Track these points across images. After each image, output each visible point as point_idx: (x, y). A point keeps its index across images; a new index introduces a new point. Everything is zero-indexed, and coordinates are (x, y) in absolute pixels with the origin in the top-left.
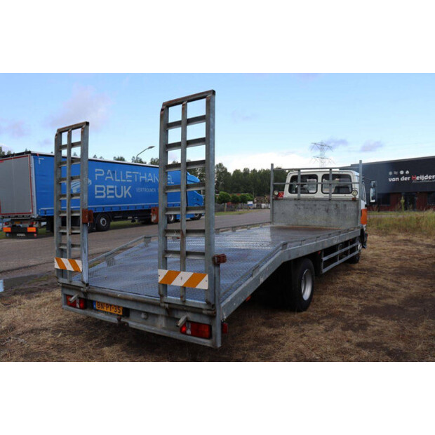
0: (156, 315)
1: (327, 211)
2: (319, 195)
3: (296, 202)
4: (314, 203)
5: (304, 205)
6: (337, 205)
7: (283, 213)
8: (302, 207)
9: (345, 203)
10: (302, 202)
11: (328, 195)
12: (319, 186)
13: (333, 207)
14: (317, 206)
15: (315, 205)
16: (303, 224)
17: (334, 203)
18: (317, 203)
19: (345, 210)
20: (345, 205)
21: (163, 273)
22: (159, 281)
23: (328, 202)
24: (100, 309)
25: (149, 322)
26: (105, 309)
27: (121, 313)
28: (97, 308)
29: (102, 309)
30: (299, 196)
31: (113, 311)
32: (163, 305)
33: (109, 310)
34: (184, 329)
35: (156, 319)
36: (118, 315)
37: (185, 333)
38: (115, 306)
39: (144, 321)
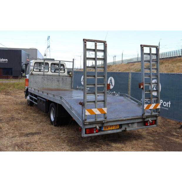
1: (58, 81)
2: (50, 73)
3: (43, 77)
4: (52, 77)
5: (47, 78)
6: (63, 78)
7: (35, 82)
8: (46, 79)
9: (66, 77)
11: (58, 73)
12: (50, 69)
13: (61, 79)
14: (53, 79)
15: (52, 78)
17: (61, 77)
18: (53, 77)
19: (66, 81)
20: (66, 78)
21: (146, 106)
22: (144, 109)
23: (59, 77)
24: (106, 129)
25: (130, 127)
26: (109, 129)
27: (118, 128)
28: (104, 130)
29: (107, 129)
30: (44, 73)
31: (114, 128)
32: (144, 117)
33: (111, 128)
34: (147, 124)
35: (133, 125)
36: (116, 129)
37: (147, 125)
38: (115, 125)
39: (128, 127)
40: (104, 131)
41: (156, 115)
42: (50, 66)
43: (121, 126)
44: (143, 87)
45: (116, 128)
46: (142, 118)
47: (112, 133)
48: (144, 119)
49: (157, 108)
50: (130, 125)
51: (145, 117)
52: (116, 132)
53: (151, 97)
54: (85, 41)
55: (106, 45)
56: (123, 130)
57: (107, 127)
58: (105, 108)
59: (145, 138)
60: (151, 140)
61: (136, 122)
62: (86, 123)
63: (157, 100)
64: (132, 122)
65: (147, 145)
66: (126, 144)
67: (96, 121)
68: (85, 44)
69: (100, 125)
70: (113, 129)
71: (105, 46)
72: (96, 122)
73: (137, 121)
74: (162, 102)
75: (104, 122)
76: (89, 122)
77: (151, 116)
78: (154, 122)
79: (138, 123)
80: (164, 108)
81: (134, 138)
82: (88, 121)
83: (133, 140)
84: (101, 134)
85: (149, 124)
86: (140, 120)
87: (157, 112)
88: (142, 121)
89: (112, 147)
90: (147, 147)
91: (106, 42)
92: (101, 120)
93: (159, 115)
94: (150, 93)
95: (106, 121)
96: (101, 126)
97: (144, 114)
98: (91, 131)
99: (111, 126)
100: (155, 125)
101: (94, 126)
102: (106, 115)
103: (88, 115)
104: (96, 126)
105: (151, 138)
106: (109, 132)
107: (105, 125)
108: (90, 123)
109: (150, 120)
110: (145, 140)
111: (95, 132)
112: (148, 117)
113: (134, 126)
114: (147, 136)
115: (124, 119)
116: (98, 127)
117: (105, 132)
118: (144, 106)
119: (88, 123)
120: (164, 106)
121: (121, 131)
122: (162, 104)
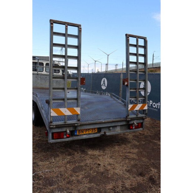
0: (116, 126)
2: (44, 73)
3: (36, 76)
4: (46, 76)
8: (39, 78)
10: (40, 76)
12: (44, 68)
15: (46, 78)
16: (40, 87)
21: (130, 106)
22: (129, 110)
24: (81, 134)
25: (112, 131)
26: (84, 133)
27: (96, 132)
28: (78, 134)
29: (82, 133)
31: (90, 132)
33: (87, 132)
34: (131, 127)
35: (116, 128)
36: (94, 133)
37: (132, 129)
38: (92, 129)
39: (109, 131)
40: (78, 135)
41: (143, 117)
43: (99, 130)
44: (128, 83)
45: (93, 132)
46: (126, 121)
47: (88, 138)
48: (128, 121)
49: (144, 109)
50: (111, 128)
51: (130, 119)
52: (93, 137)
53: (137, 96)
54: (52, 22)
55: (80, 29)
56: (102, 135)
57: (82, 131)
58: (78, 107)
59: (130, 142)
60: (136, 145)
62: (52, 126)
63: (144, 99)
64: (113, 124)
65: (130, 152)
66: (106, 152)
67: (66, 123)
68: (52, 25)
69: (72, 129)
70: (90, 133)
71: (80, 31)
72: (66, 125)
73: (120, 124)
74: (152, 103)
75: (76, 125)
76: (56, 125)
77: (137, 118)
78: (140, 125)
79: (121, 126)
80: (153, 109)
81: (117, 142)
82: (55, 123)
83: (115, 145)
84: (73, 140)
85: (134, 128)
86: (124, 123)
87: (143, 114)
88: (126, 124)
89: (87, 154)
90: (129, 156)
91: (80, 25)
92: (74, 123)
93: (145, 117)
94: (136, 91)
95: (79, 124)
96: (74, 130)
97: (128, 116)
98: (60, 135)
99: (86, 130)
100: (141, 129)
101: (64, 130)
102: (79, 116)
104: (66, 130)
105: (136, 142)
106: (85, 137)
107: (79, 128)
108: (58, 127)
109: (135, 122)
110: (129, 145)
111: (65, 137)
112: (133, 119)
113: (117, 130)
114: (133, 140)
116: (68, 131)
117: (79, 137)
118: (128, 106)
119: (55, 127)
120: (153, 108)
121: (100, 136)
122: (152, 105)
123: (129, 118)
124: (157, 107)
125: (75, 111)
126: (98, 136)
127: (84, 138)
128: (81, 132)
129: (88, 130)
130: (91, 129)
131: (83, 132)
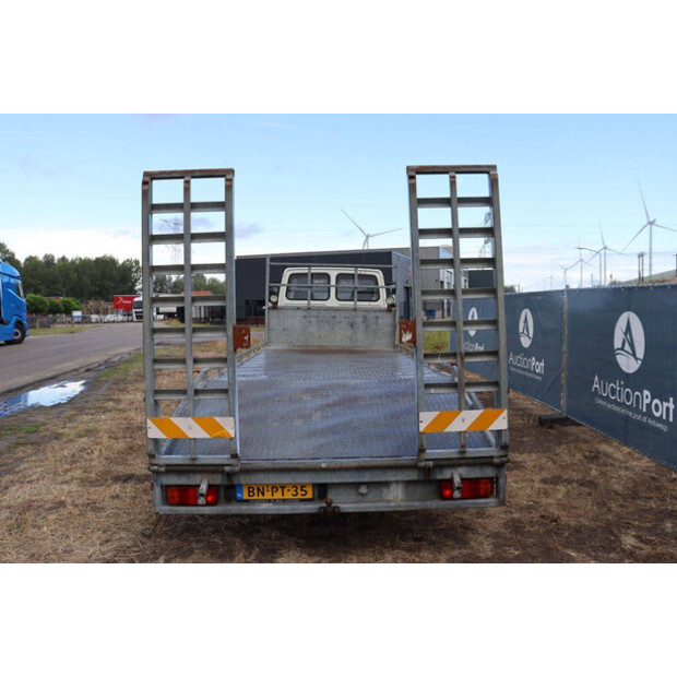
0: (386, 484)
1: (352, 325)
2: (333, 302)
3: (304, 313)
4: (333, 314)
5: (317, 317)
6: (365, 317)
7: (284, 330)
8: (314, 320)
9: (377, 314)
10: (315, 313)
12: (333, 291)
13: (359, 320)
14: (337, 319)
15: (334, 317)
16: (316, 344)
17: (361, 314)
18: (337, 314)
19: (377, 324)
20: (377, 317)
21: (428, 417)
22: (422, 429)
23: (353, 313)
24: (256, 497)
26: (268, 495)
27: (309, 496)
28: (246, 497)
29: (261, 497)
30: (309, 304)
31: (288, 495)
32: (422, 464)
33: (278, 495)
34: (447, 493)
35: (385, 490)
36: (301, 500)
37: (452, 498)
38: (295, 486)
39: (359, 498)
40: (247, 501)
41: (492, 457)
42: (333, 282)
43: (322, 490)
44: (414, 336)
45: (299, 496)
46: (416, 468)
48: (427, 470)
49: (492, 427)
50: (363, 490)
51: (431, 463)
54: (150, 178)
57: (258, 489)
58: (228, 416)
61: (397, 482)
62: (156, 468)
64: (367, 477)
67: (197, 462)
69: (218, 480)
70: (286, 497)
72: (196, 468)
74: (649, 401)
75: (227, 469)
76: (167, 465)
77: (464, 461)
79: (408, 483)
80: (654, 422)
82: (162, 459)
85: (457, 494)
86: (413, 476)
88: (422, 478)
91: (232, 171)
92: (216, 462)
95: (237, 469)
97: (423, 450)
99: (274, 488)
103: (204, 440)
104: (200, 481)
108: (174, 470)
109: (458, 476)
111: (201, 501)
113: (390, 498)
115: (323, 465)
118: (417, 416)
119: (163, 469)
120: (654, 417)
121: (317, 511)
122: (649, 405)
123: (427, 460)
124: (664, 417)
125: (220, 428)
126: (311, 511)
127: (262, 512)
128: (256, 492)
129: (280, 490)
130: (289, 484)
131: (263, 494)
